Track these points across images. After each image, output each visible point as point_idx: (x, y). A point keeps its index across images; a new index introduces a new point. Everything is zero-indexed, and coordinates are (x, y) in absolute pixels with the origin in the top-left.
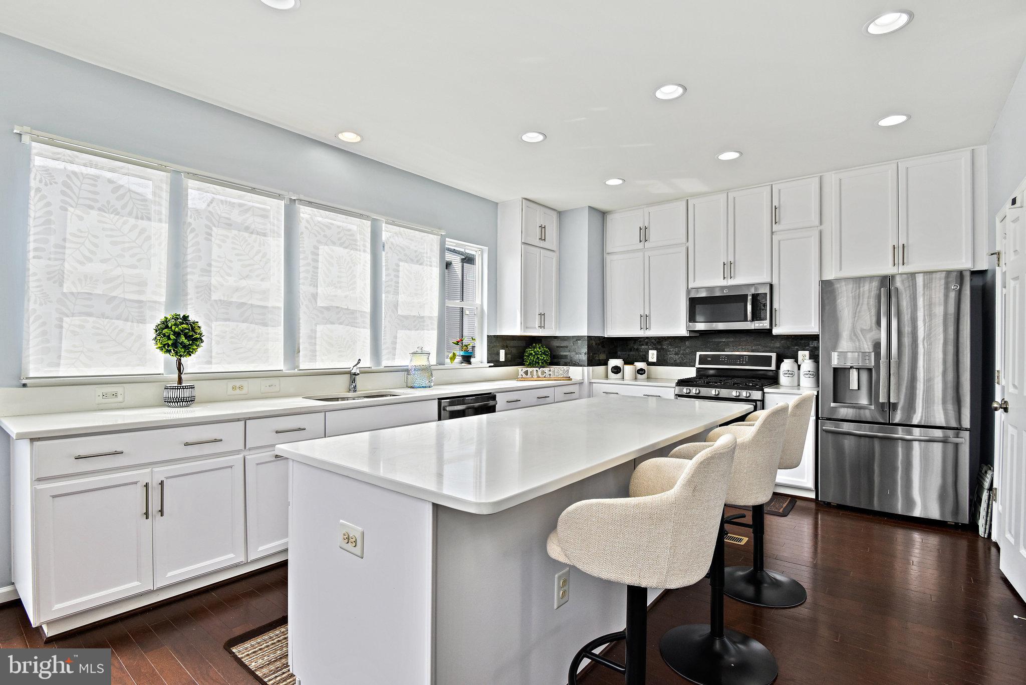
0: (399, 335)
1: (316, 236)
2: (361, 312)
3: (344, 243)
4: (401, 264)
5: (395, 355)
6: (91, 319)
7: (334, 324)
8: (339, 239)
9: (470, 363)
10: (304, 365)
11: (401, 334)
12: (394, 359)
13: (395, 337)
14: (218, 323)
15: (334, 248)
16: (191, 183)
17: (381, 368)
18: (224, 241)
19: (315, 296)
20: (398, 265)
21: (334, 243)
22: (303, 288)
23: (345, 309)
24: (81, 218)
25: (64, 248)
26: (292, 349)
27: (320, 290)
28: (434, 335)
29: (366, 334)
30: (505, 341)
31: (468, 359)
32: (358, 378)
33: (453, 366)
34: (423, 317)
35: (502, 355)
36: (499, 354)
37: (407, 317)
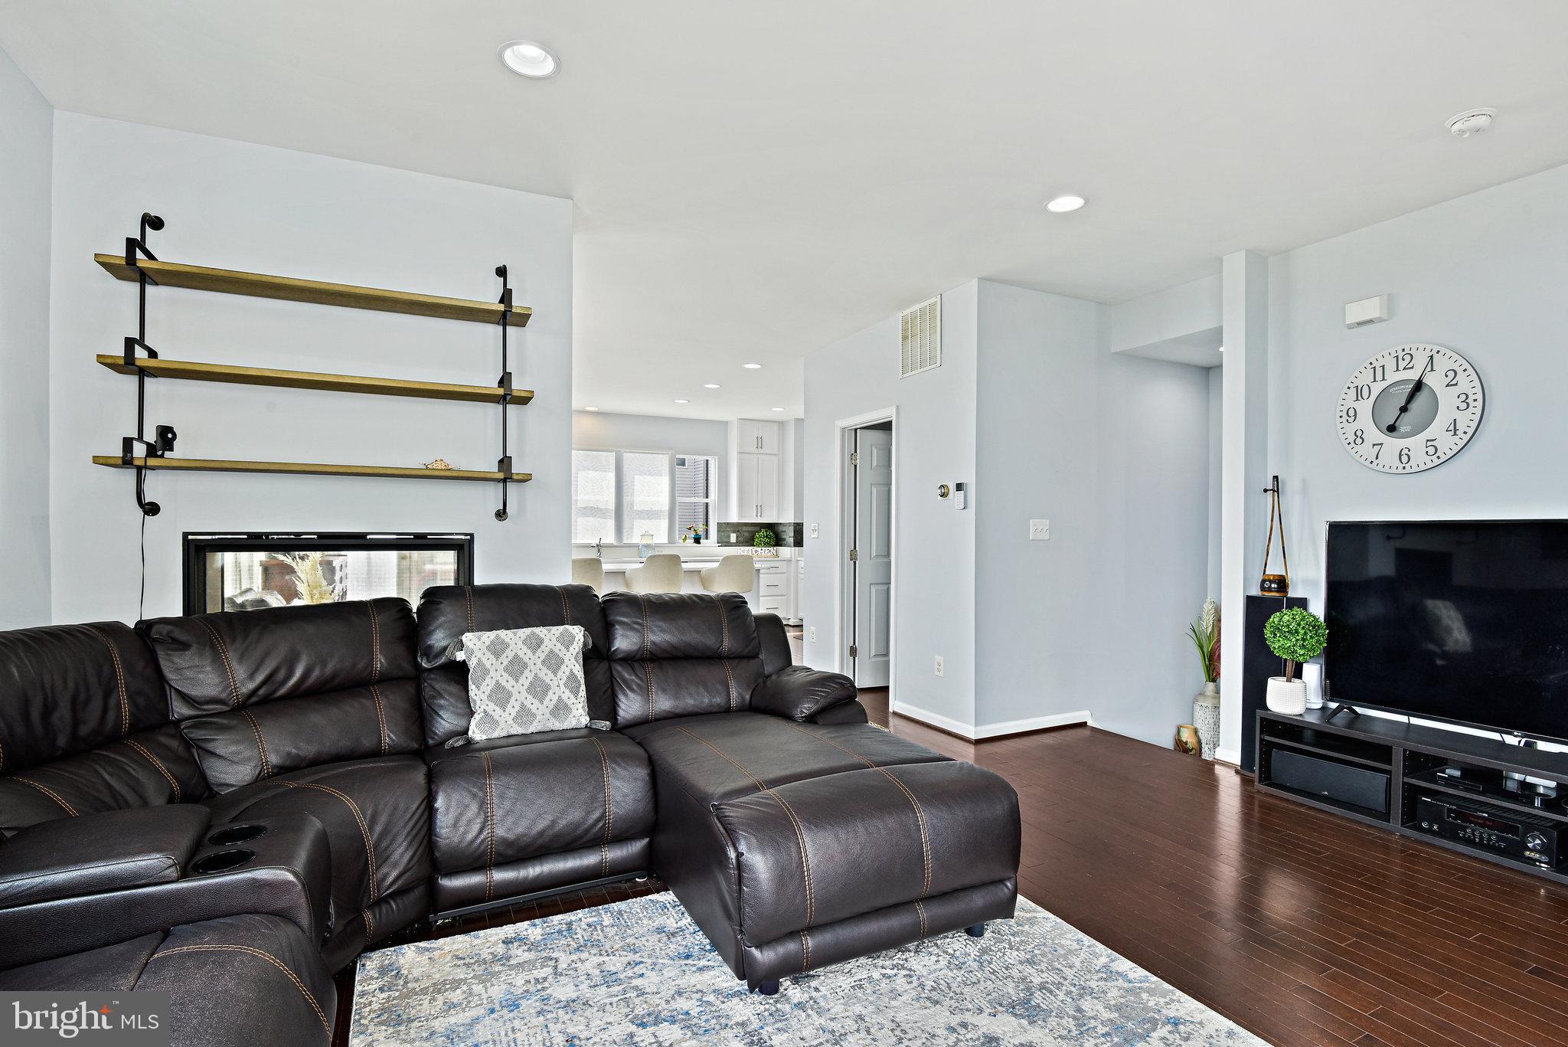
0: (635, 523)
2: (608, 509)
3: (594, 468)
5: (633, 536)
7: (588, 517)
8: (592, 466)
9: (700, 543)
11: (637, 522)
12: (632, 539)
13: (633, 524)
19: (576, 501)
20: (634, 478)
21: (589, 469)
23: (596, 508)
27: (579, 498)
28: (664, 523)
29: (611, 523)
30: (737, 527)
31: (697, 540)
32: (602, 550)
33: (685, 544)
34: (655, 511)
35: (733, 538)
36: (729, 537)
37: (641, 512)
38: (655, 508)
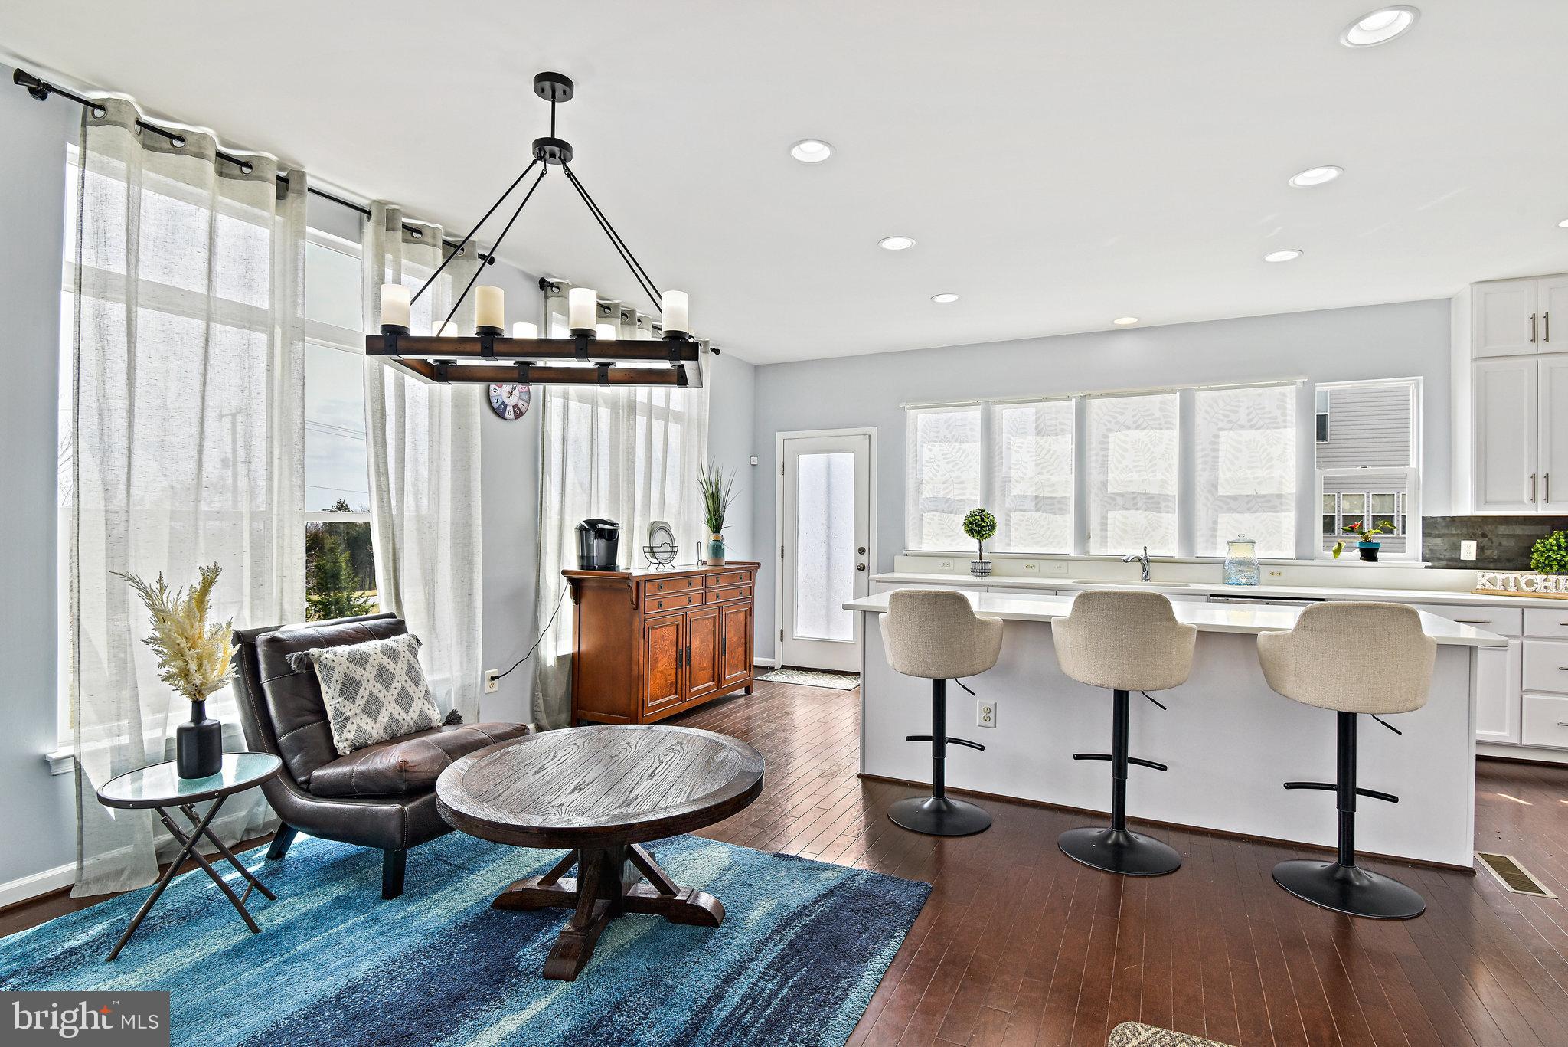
0: (1219, 520)
1: (1106, 425)
2: (1164, 495)
3: (1139, 426)
4: (1221, 433)
5: (1216, 544)
6: (937, 514)
7: (1129, 510)
8: (1134, 422)
9: (1375, 559)
10: (1095, 549)
11: (1224, 519)
12: (1215, 548)
13: (1215, 522)
14: (1017, 513)
15: (1127, 432)
16: (998, 407)
17: (1193, 559)
18: (1021, 448)
19: (1104, 484)
20: (1217, 436)
21: (1129, 428)
22: (1094, 477)
23: (1144, 494)
24: (931, 450)
25: (922, 470)
26: (1083, 534)
27: (1110, 477)
28: (1289, 520)
29: (1171, 520)
30: (1473, 527)
31: (1369, 554)
32: (1152, 567)
33: (1336, 562)
34: (1264, 496)
35: (1469, 550)
36: (1458, 548)
37: (1235, 498)
38: (1264, 491)
